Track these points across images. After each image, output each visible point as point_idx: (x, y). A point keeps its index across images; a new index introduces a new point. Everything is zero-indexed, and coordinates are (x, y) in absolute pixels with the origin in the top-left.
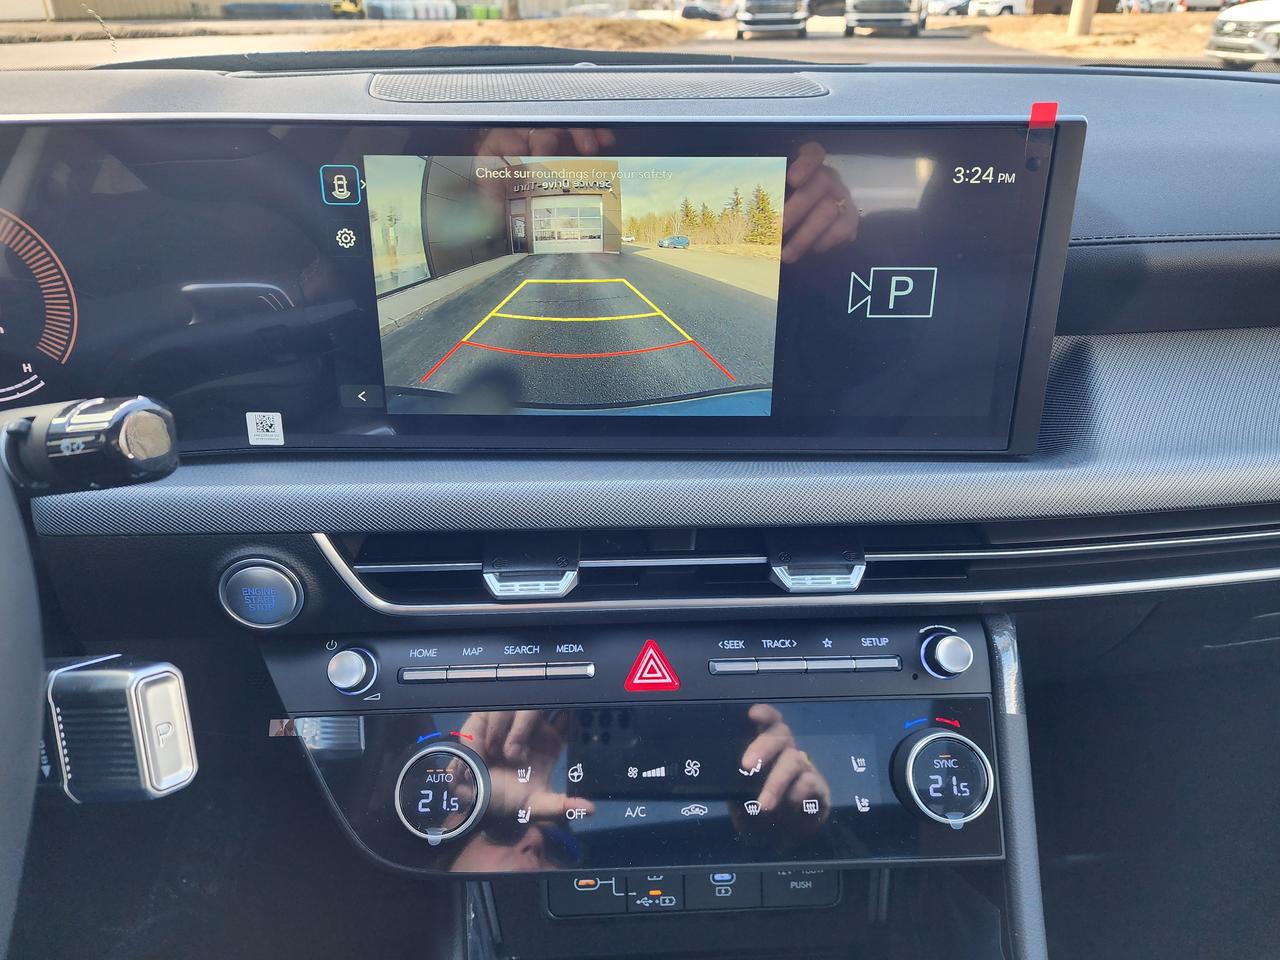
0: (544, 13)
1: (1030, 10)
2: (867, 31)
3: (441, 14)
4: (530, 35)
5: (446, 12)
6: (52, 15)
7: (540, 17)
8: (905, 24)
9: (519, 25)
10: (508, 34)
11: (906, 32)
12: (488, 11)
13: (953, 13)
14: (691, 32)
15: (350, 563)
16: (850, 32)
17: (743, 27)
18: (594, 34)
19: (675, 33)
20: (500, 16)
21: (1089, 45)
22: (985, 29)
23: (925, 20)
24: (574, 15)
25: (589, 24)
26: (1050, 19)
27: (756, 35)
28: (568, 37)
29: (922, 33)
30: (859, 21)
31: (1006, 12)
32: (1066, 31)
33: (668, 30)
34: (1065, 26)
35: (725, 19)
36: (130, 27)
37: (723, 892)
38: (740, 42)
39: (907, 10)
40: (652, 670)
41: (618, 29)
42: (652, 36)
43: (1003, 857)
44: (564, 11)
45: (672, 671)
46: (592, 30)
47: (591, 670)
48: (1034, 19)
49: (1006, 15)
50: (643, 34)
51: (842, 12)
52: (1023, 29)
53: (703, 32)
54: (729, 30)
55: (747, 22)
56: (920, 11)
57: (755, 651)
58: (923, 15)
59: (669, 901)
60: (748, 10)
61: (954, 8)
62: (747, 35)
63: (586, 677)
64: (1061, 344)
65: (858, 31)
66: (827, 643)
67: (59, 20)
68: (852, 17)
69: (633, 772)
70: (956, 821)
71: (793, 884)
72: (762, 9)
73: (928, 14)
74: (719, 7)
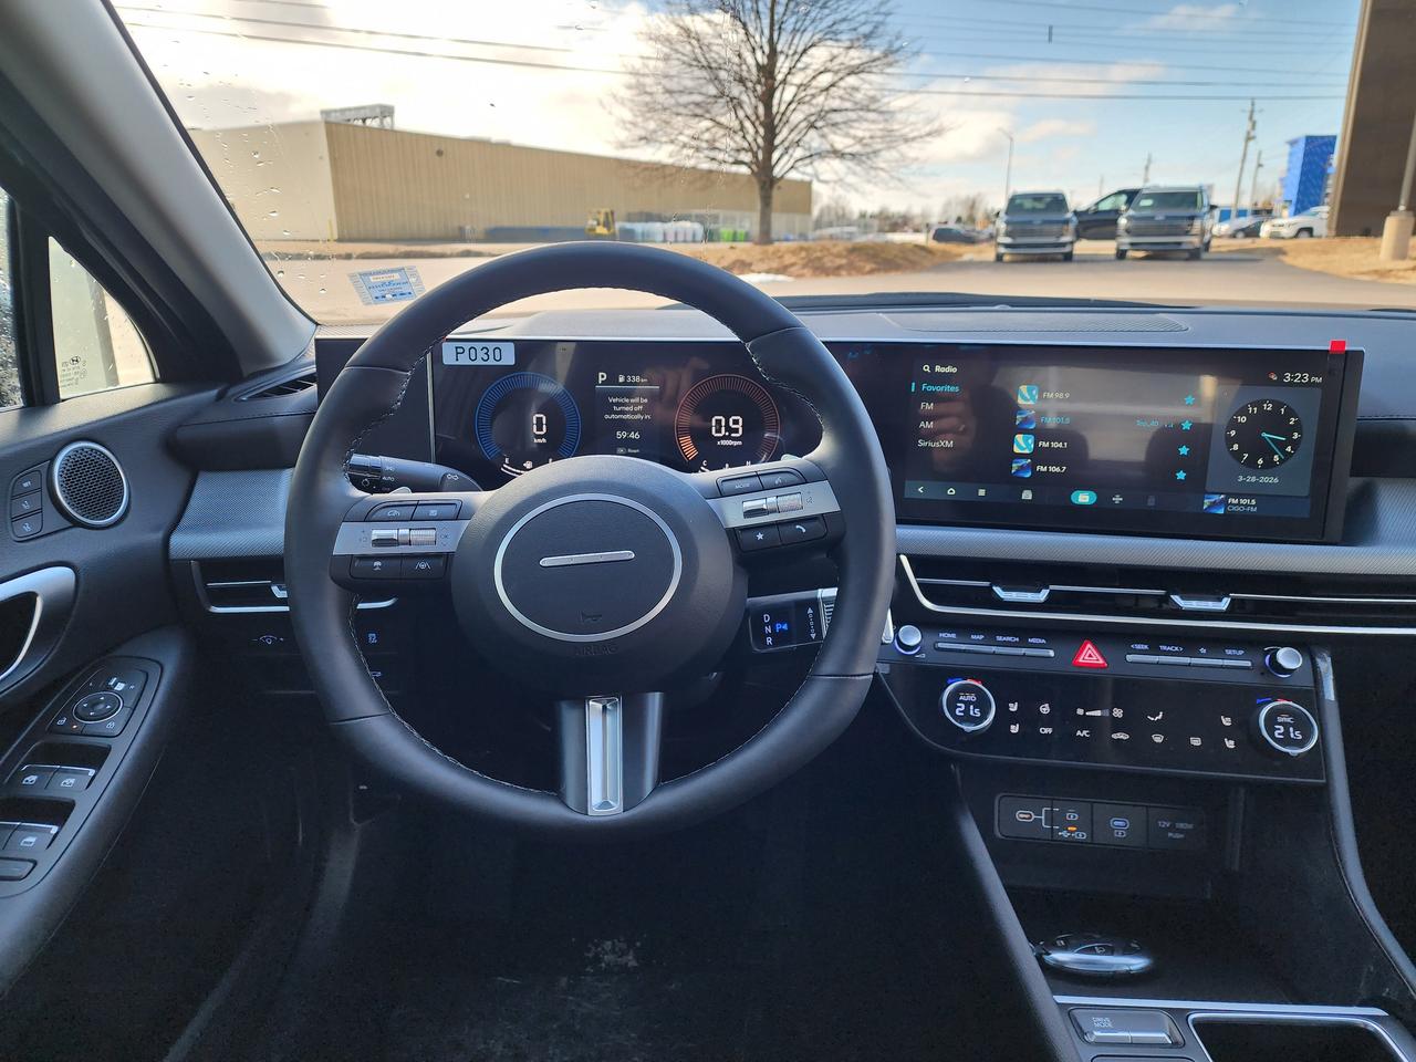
0: (791, 237)
1: (1333, 233)
2: (1141, 254)
3: (689, 238)
4: (781, 257)
5: (694, 236)
6: (336, 237)
7: (787, 240)
8: (1184, 247)
9: (770, 248)
10: (760, 257)
11: (1186, 255)
12: (735, 234)
13: (1241, 235)
14: (945, 254)
15: (916, 576)
16: (1121, 255)
17: (1002, 250)
18: (845, 257)
19: (930, 256)
20: (747, 238)
21: (1406, 270)
22: (1280, 252)
23: (1209, 242)
24: (821, 238)
25: (841, 247)
26: (1357, 242)
27: (1015, 258)
28: (819, 259)
29: (1205, 256)
30: (1132, 244)
31: (1305, 234)
32: (1379, 253)
33: (924, 253)
34: (1377, 250)
35: (982, 241)
36: (404, 248)
37: (1119, 834)
38: (999, 264)
39: (1187, 233)
40: (1090, 655)
41: (871, 252)
42: (906, 259)
43: (1324, 781)
44: (811, 235)
45: (1104, 659)
46: (845, 253)
47: (1052, 653)
48: (1337, 240)
49: (1304, 239)
50: (896, 256)
51: (1112, 236)
52: (1325, 252)
53: (960, 255)
54: (989, 254)
55: (1007, 246)
56: (1203, 233)
57: (1155, 651)
58: (1207, 237)
59: (1082, 836)
60: (1008, 234)
61: (1243, 230)
62: (1006, 258)
63: (1050, 657)
64: (1354, 483)
65: (1131, 254)
66: (1203, 651)
67: (340, 240)
68: (1126, 240)
69: (1080, 712)
70: (1294, 751)
71: (1170, 834)
72: (1024, 233)
73: (1213, 236)
74: (974, 230)
